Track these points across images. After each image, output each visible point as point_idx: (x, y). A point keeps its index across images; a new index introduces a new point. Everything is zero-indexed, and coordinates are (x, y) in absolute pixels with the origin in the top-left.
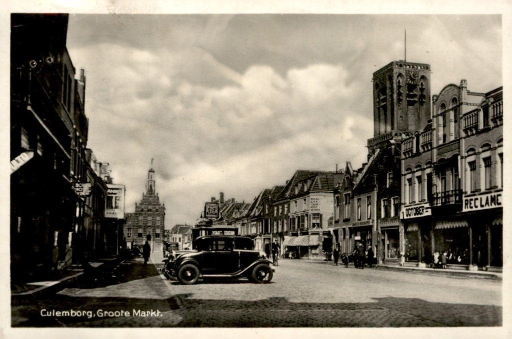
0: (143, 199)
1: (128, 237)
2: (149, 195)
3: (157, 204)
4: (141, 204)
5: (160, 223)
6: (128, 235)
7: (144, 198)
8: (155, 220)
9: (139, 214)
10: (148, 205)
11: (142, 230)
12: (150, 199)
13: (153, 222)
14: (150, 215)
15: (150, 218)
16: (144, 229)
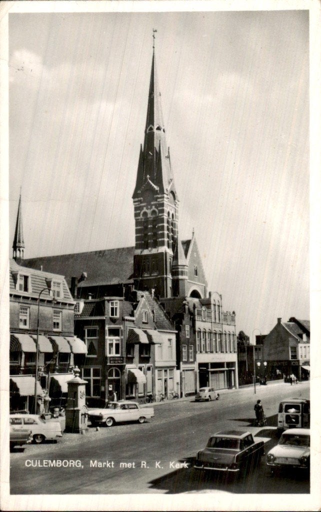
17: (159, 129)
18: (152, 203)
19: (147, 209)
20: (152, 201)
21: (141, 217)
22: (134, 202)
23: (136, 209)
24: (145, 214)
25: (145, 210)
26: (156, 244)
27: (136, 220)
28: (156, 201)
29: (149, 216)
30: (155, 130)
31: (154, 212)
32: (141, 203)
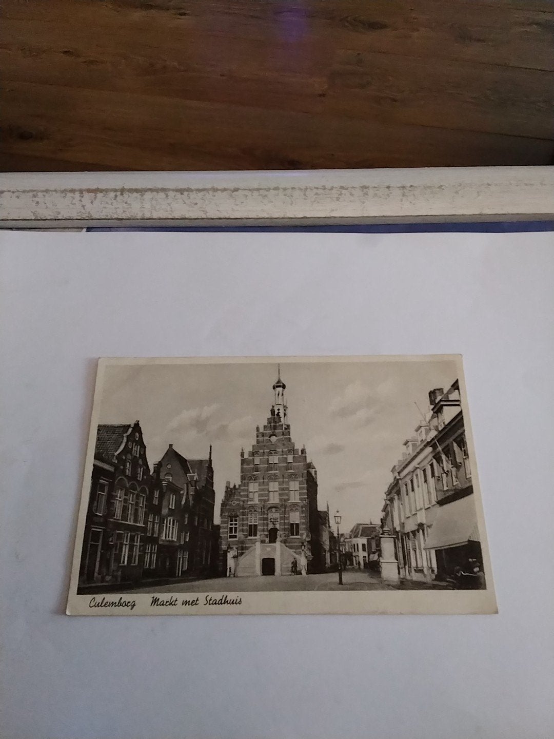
0: (258, 442)
1: (231, 537)
2: (269, 432)
3: (289, 451)
4: (253, 454)
5: (298, 497)
6: (231, 532)
7: (261, 439)
8: (288, 489)
9: (251, 479)
10: (270, 454)
11: (258, 516)
12: (274, 439)
13: (280, 495)
14: (274, 478)
15: (274, 486)
16: (263, 513)
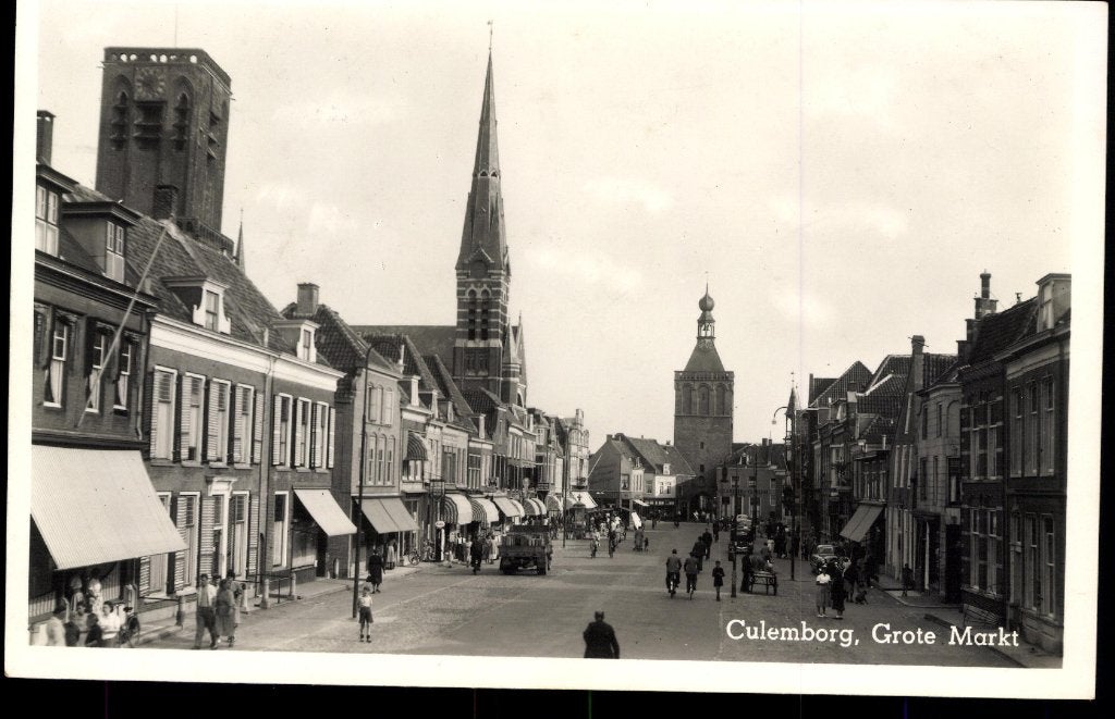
17: (494, 175)
18: (484, 280)
19: (476, 287)
20: (483, 277)
21: (467, 296)
22: (458, 275)
23: (459, 284)
24: (473, 293)
25: (472, 287)
26: (485, 336)
27: (459, 299)
28: (490, 277)
29: (479, 296)
30: (490, 176)
31: (485, 292)
32: (468, 277)
